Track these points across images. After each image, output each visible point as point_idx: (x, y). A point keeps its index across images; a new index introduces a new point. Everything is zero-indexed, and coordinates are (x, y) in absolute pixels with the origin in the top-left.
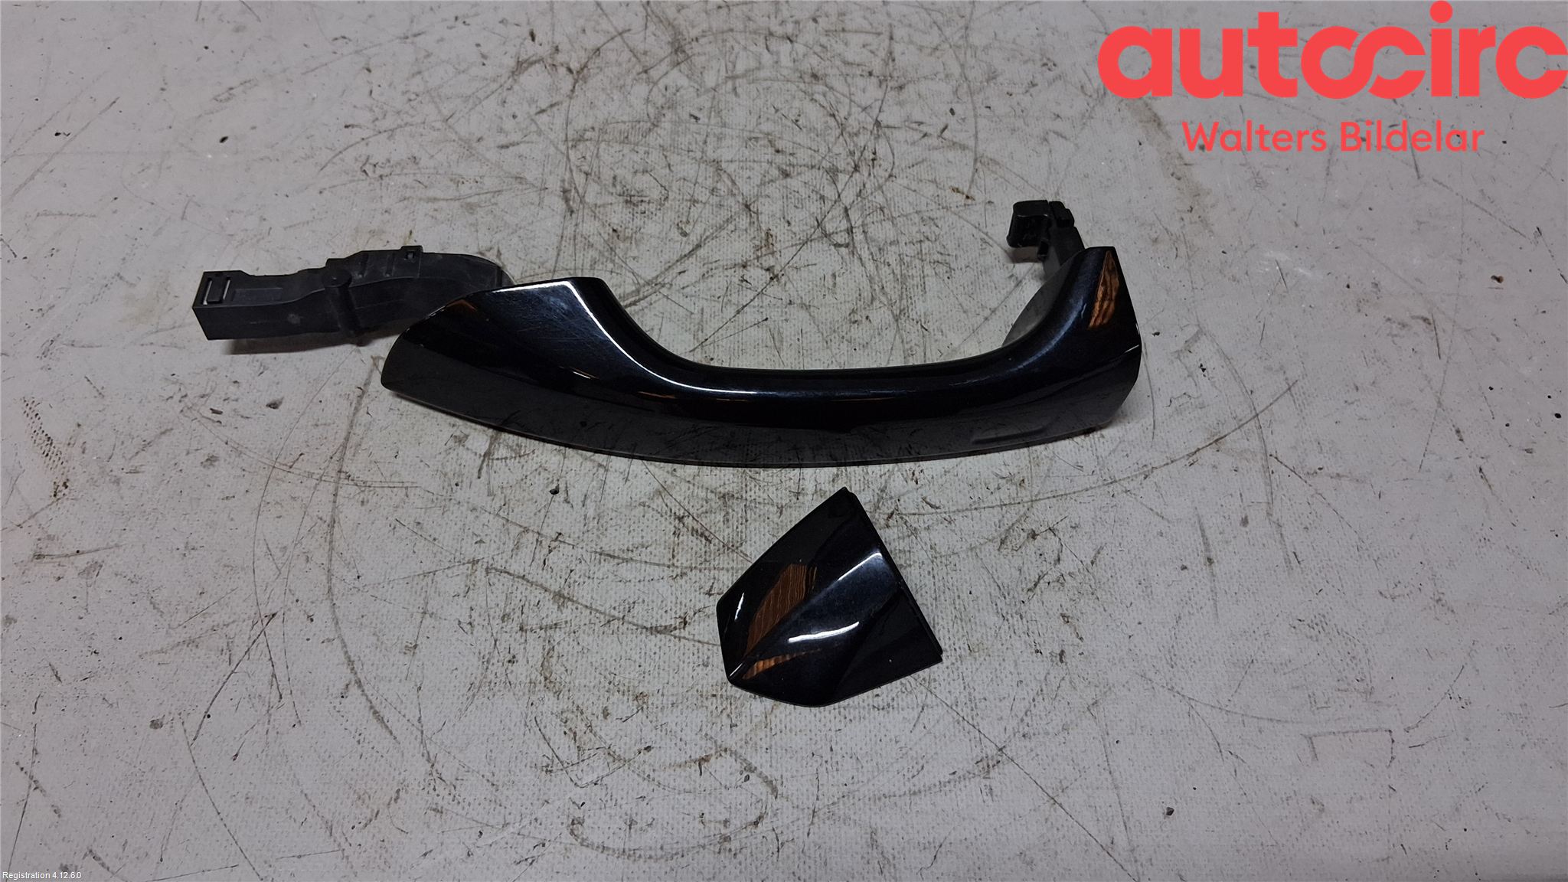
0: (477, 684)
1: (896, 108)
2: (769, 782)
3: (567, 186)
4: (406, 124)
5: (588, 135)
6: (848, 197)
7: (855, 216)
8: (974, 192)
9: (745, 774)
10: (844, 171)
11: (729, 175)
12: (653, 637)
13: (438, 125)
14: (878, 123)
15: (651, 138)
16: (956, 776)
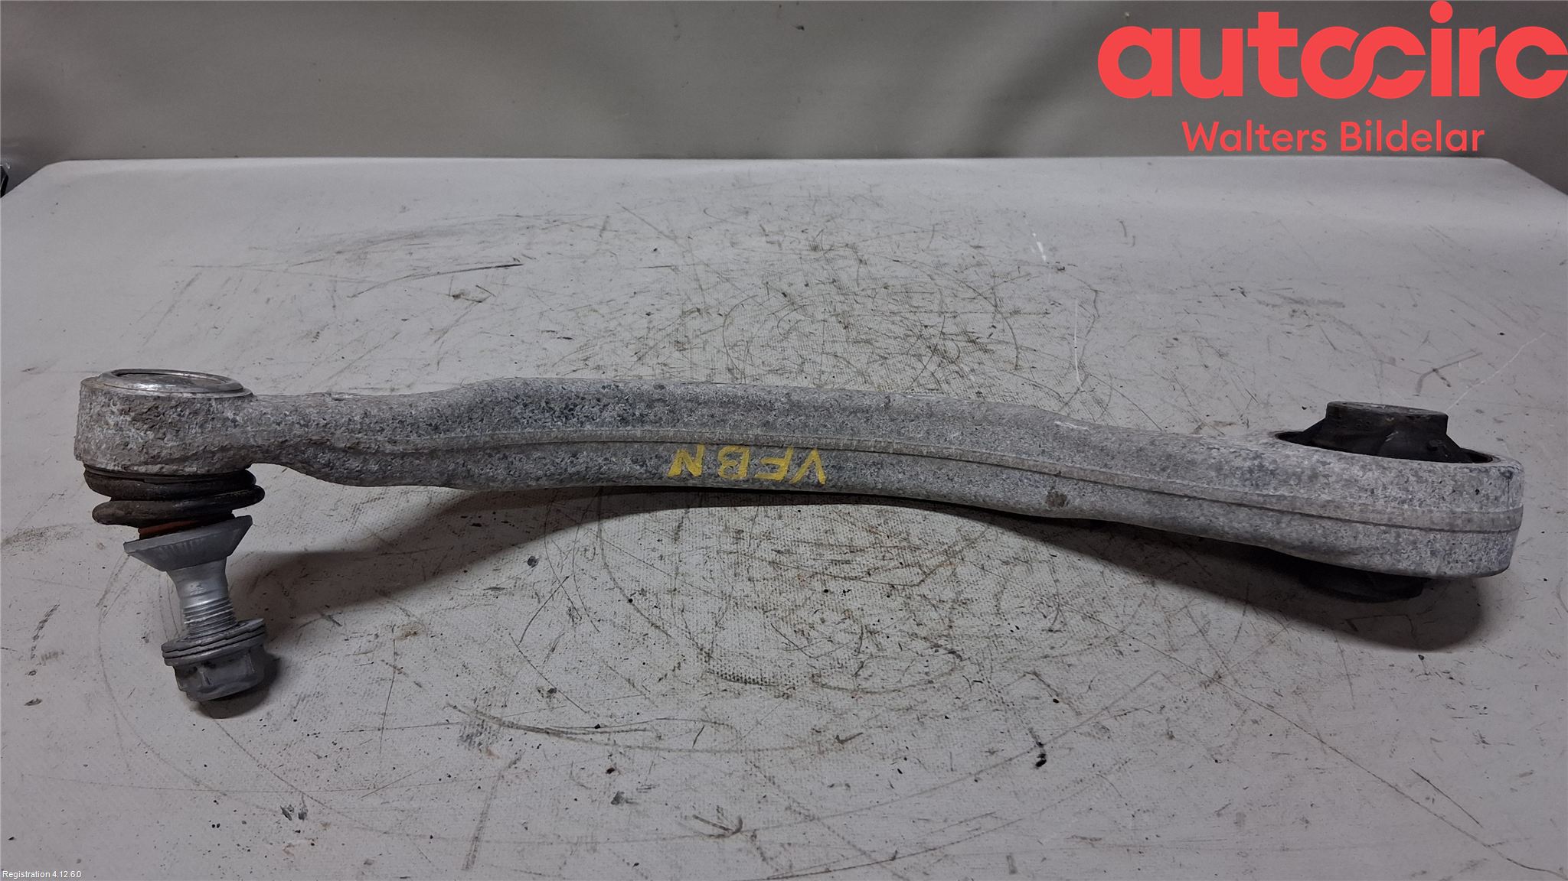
0: (724, 607)
1: (954, 327)
2: (952, 652)
3: (731, 367)
4: (611, 342)
5: (740, 343)
6: (932, 367)
7: (939, 375)
8: (1020, 363)
9: (934, 649)
10: (925, 355)
11: (844, 359)
12: (848, 582)
13: (632, 342)
14: (944, 334)
15: (785, 344)
16: (1092, 646)
